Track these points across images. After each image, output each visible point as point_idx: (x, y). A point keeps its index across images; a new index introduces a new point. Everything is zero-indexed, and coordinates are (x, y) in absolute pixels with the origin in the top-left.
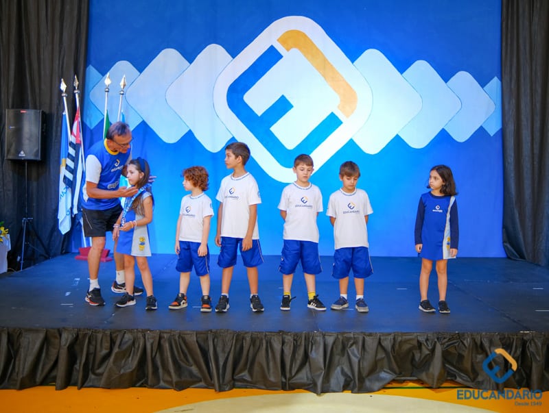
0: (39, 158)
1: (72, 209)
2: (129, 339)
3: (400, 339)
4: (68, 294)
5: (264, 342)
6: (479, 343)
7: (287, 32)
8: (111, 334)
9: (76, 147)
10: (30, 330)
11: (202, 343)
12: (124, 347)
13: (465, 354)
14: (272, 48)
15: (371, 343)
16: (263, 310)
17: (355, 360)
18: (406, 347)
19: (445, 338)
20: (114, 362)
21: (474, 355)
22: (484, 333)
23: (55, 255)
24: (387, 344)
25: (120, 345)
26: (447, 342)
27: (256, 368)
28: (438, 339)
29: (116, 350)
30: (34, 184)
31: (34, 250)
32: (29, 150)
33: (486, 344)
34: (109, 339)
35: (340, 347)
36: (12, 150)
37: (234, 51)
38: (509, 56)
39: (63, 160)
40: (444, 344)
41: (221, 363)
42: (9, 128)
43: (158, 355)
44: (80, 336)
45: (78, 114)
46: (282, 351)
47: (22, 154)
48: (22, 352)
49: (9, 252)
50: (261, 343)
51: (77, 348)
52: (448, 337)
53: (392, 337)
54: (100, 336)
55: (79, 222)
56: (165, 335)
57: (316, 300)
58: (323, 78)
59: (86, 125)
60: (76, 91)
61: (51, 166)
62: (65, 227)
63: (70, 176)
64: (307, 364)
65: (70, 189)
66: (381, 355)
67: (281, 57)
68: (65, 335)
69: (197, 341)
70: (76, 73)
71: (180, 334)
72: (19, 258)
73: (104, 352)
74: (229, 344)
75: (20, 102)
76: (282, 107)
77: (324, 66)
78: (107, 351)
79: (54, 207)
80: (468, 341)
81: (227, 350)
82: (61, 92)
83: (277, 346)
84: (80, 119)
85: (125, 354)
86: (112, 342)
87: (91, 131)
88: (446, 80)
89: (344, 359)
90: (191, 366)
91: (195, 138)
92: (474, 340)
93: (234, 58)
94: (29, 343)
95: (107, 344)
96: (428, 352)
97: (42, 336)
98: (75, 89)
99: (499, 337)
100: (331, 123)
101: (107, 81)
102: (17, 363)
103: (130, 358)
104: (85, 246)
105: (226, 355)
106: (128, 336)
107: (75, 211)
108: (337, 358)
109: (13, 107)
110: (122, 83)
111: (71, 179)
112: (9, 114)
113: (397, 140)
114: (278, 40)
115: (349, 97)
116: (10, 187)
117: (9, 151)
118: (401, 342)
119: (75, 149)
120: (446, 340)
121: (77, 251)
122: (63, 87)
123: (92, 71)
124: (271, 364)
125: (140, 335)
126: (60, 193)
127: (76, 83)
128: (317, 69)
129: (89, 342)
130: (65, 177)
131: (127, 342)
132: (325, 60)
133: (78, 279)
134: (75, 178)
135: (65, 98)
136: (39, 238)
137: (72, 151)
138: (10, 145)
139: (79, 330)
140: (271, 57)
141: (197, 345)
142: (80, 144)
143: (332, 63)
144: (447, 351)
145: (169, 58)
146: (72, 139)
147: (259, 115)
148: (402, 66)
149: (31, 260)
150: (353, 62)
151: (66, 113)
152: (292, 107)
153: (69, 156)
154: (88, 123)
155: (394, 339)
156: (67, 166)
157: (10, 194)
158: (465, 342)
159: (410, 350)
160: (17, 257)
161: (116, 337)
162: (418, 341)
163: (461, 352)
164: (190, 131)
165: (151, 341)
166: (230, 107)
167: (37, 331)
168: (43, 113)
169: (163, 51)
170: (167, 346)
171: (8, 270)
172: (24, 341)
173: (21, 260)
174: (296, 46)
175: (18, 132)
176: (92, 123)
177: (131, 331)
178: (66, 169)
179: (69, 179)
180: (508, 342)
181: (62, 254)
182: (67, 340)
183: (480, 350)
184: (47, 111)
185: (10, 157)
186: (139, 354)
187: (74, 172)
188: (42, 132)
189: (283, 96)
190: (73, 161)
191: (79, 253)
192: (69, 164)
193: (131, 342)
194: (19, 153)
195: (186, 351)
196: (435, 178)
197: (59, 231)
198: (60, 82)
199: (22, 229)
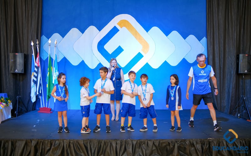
0: (23, 72)
1: (36, 92)
2: (58, 143)
3: (161, 142)
4: (34, 126)
5: (109, 143)
6: (192, 143)
7: (121, 21)
8: (51, 141)
9: (37, 68)
10: (19, 140)
11: (85, 144)
12: (56, 146)
13: (187, 147)
14: (115, 27)
15: (150, 143)
16: (110, 131)
17: (144, 150)
18: (164, 145)
19: (179, 141)
20: (52, 152)
21: (190, 148)
22: (194, 139)
23: (30, 111)
24: (157, 144)
25: (54, 145)
26: (180, 143)
27: (106, 153)
28: (176, 142)
29: (53, 147)
30: (21, 83)
31: (21, 109)
32: (19, 69)
33: (195, 144)
34: (50, 143)
35: (138, 145)
36: (13, 69)
37: (100, 29)
38: (209, 28)
39: (33, 73)
40: (178, 143)
41: (93, 152)
42: (11, 60)
43: (69, 149)
44: (39, 142)
45: (38, 55)
46: (116, 147)
47: (16, 71)
48: (17, 148)
49: (12, 110)
50: (108, 144)
51: (38, 147)
52: (180, 141)
53: (158, 141)
54: (46, 142)
55: (39, 98)
56: (71, 141)
57: (131, 127)
58: (135, 39)
59: (42, 59)
60: (37, 46)
61: (28, 76)
62: (34, 100)
63: (35, 79)
64: (126, 152)
65: (35, 84)
66: (154, 148)
67: (118, 30)
68: (33, 142)
69: (84, 144)
70: (37, 38)
71: (77, 141)
72: (16, 112)
73: (48, 148)
74: (96, 144)
75: (16, 51)
76: (119, 50)
77: (136, 34)
78: (49, 148)
79: (29, 92)
80: (187, 142)
81: (95, 147)
82: (31, 46)
83: (114, 145)
84: (39, 57)
85: (56, 149)
86: (51, 144)
87: (44, 61)
88: (185, 39)
89: (140, 150)
90: (81, 153)
91: (85, 63)
92: (190, 142)
93: (100, 31)
94: (20, 145)
95: (49, 145)
96: (172, 147)
97: (24, 142)
98: (37, 45)
99: (200, 141)
100: (139, 56)
101: (50, 42)
102: (15, 153)
103: (58, 150)
104: (42, 107)
105: (95, 149)
106: (57, 142)
107: (38, 93)
108: (137, 149)
109: (13, 52)
110: (55, 42)
111: (36, 80)
112: (11, 55)
113: (166, 63)
114: (117, 24)
115: (146, 46)
116: (12, 84)
117: (11, 69)
118: (162, 143)
119: (37, 69)
120: (179, 142)
121: (38, 109)
122: (32, 44)
123: (44, 38)
124: (112, 152)
125: (62, 141)
126: (32, 86)
127: (37, 43)
128: (133, 35)
129: (43, 144)
130: (33, 80)
131: (57, 144)
132: (136, 31)
133: (39, 120)
134: (37, 80)
135: (33, 49)
136: (24, 104)
137: (36, 69)
138: (12, 67)
139: (39, 140)
140: (115, 31)
141: (83, 145)
142: (39, 67)
143: (139, 33)
144: (180, 146)
145: (74, 32)
146: (36, 64)
147: (110, 54)
148: (167, 33)
149: (21, 113)
150: (147, 32)
151: (33, 54)
152: (123, 50)
153: (35, 71)
154: (43, 58)
155: (159, 142)
156: (34, 75)
157: (12, 87)
158: (187, 143)
159: (166, 146)
160: (15, 112)
161: (53, 142)
162: (169, 143)
163: (185, 146)
164: (83, 61)
165: (66, 144)
166: (98, 51)
167: (22, 140)
168: (25, 54)
169: (72, 29)
170: (72, 145)
171: (12, 117)
172: (17, 144)
173: (16, 113)
174: (125, 26)
175: (15, 62)
176: (44, 58)
177: (58, 140)
178: (34, 76)
179: (35, 81)
180: (203, 142)
181: (33, 110)
182: (34, 144)
183: (192, 146)
184: (26, 53)
185: (12, 72)
186: (61, 149)
187: (37, 77)
188: (24, 62)
189: (120, 46)
190: (36, 73)
191: (39, 110)
192: (35, 75)
193: (58, 144)
194: (15, 70)
195: (79, 147)
196: (173, 79)
197: (32, 101)
198: (31, 42)
199: (17, 101)
